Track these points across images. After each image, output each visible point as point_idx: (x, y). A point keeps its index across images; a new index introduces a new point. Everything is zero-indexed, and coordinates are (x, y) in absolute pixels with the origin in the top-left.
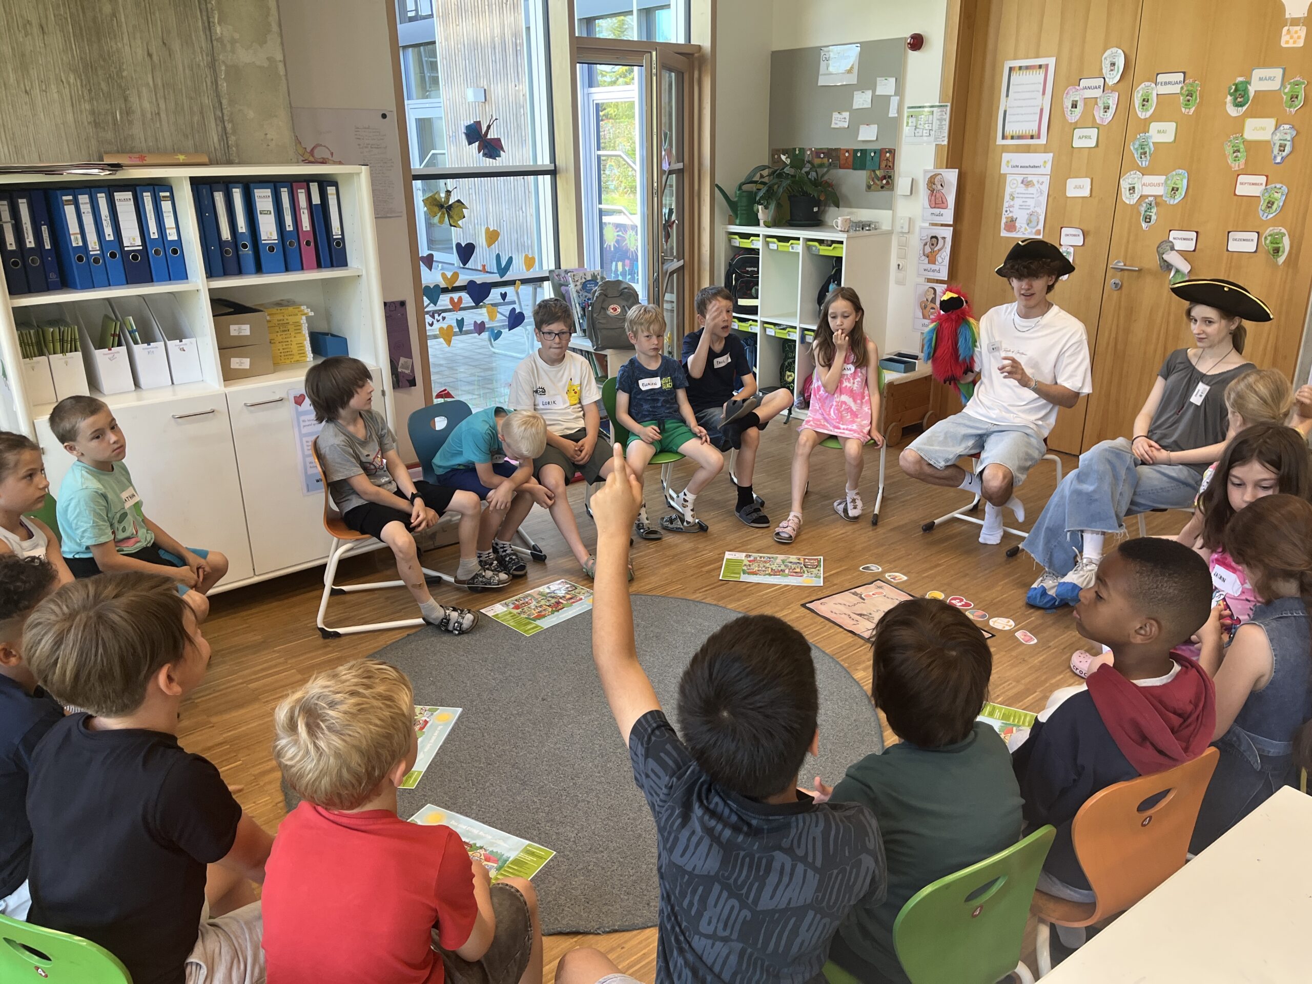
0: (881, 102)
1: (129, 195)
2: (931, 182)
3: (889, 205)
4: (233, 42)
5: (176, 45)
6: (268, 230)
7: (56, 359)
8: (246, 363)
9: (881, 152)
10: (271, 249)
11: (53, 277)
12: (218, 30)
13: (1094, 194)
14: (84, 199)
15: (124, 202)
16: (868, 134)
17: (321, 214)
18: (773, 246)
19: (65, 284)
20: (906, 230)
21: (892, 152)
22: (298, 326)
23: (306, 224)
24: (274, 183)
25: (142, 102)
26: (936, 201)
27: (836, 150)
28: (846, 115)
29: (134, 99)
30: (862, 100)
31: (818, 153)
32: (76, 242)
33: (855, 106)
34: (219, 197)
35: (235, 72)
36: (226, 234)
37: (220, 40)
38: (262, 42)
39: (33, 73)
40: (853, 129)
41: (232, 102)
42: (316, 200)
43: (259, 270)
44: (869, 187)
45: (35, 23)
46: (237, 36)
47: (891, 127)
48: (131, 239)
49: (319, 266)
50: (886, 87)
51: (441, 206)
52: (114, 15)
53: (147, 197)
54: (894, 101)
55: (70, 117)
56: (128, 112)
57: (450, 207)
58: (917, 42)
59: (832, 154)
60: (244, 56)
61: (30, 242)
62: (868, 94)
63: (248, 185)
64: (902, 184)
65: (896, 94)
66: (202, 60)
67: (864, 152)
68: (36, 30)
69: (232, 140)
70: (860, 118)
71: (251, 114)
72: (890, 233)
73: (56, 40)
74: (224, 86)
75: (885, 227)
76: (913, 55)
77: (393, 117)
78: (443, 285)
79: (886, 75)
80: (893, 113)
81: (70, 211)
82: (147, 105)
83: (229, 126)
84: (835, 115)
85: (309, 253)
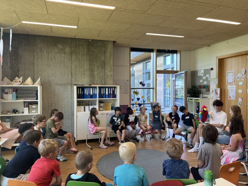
0: (207, 78)
1: (92, 88)
2: (216, 90)
3: (209, 94)
4: (107, 72)
5: (101, 72)
6: (107, 93)
7: (81, 106)
8: (102, 109)
9: (207, 86)
10: (107, 95)
11: (82, 97)
12: (106, 71)
13: (243, 92)
14: (87, 89)
15: (91, 89)
16: (205, 83)
17: (114, 91)
18: (190, 100)
19: (84, 98)
20: (212, 98)
21: (209, 86)
22: (110, 105)
23: (112, 92)
24: (108, 87)
25: (96, 79)
26: (217, 93)
27: (201, 85)
28: (202, 80)
29: (95, 78)
30: (204, 78)
31: (198, 86)
32: (85, 93)
33: (203, 79)
34: (102, 89)
35: (107, 75)
36: (102, 93)
37: (106, 72)
38: (111, 72)
39: (85, 75)
40: (203, 82)
41: (106, 79)
42: (113, 90)
43: (105, 98)
44: (206, 91)
45: (86, 70)
46: (108, 71)
47: (209, 82)
48: (91, 93)
49: (113, 98)
50: (208, 76)
51: (135, 93)
52: (95, 69)
53: (94, 89)
54: (209, 78)
55: (88, 80)
56: (94, 80)
57: (136, 93)
58: (212, 69)
59: (200, 86)
60: (108, 73)
61: (81, 93)
62: (205, 77)
63: (105, 88)
64: (211, 91)
65: (209, 77)
66: (103, 74)
67: (205, 86)
68: (86, 71)
69: (106, 83)
70: (204, 80)
71: (108, 80)
72: (210, 99)
73: (88, 72)
74: (106, 77)
75: (209, 97)
76: (211, 71)
77: (129, 81)
78: (135, 103)
79: (208, 74)
80: (209, 80)
81: (85, 90)
82: (97, 79)
83: (106, 81)
84: (200, 80)
85: (112, 96)
